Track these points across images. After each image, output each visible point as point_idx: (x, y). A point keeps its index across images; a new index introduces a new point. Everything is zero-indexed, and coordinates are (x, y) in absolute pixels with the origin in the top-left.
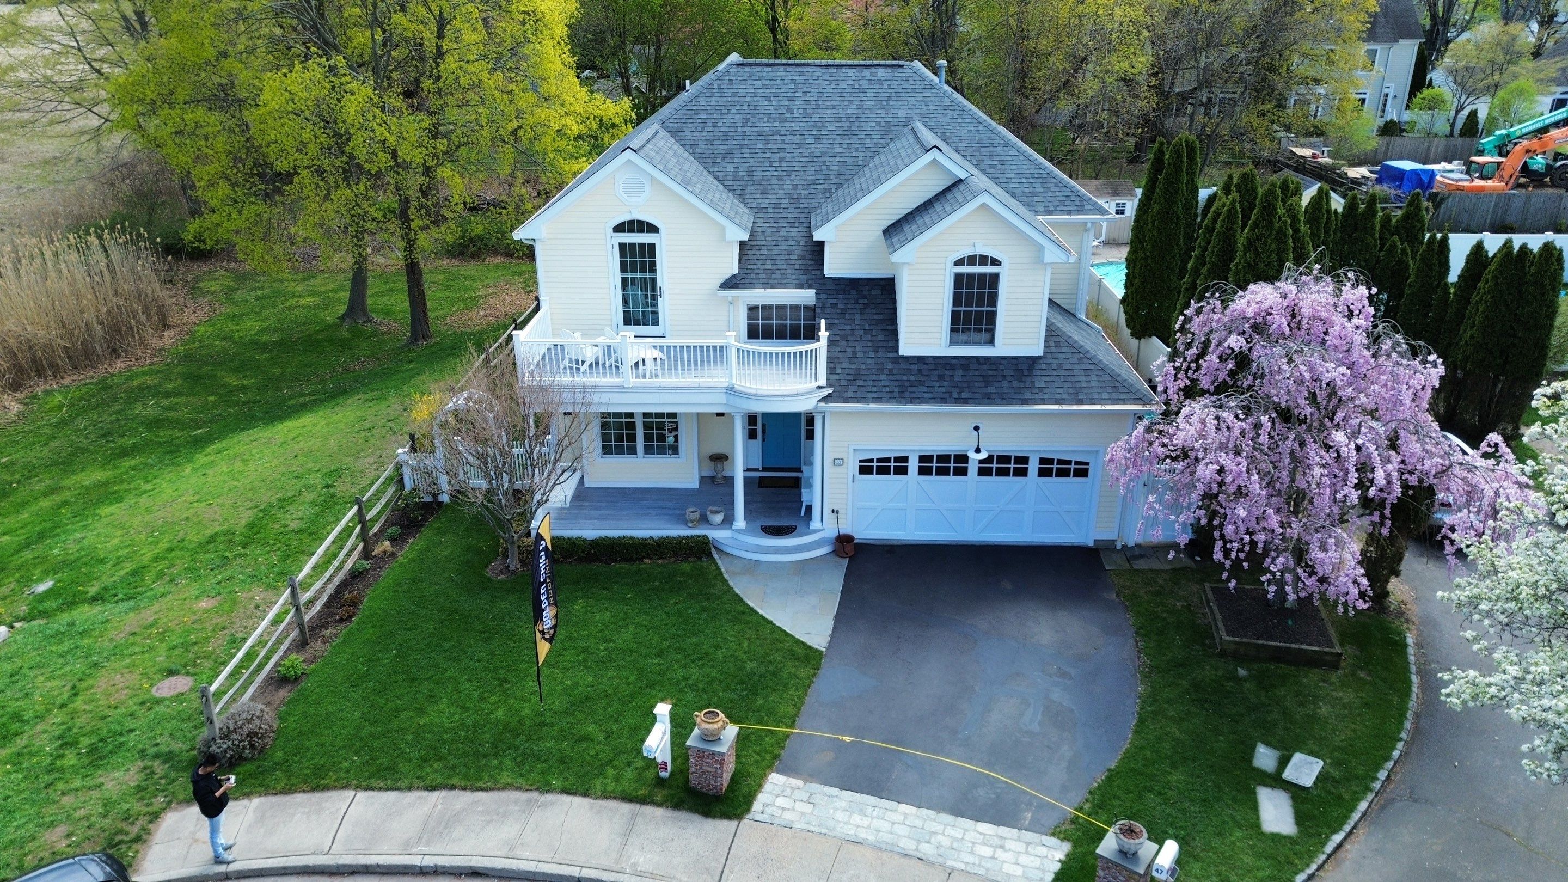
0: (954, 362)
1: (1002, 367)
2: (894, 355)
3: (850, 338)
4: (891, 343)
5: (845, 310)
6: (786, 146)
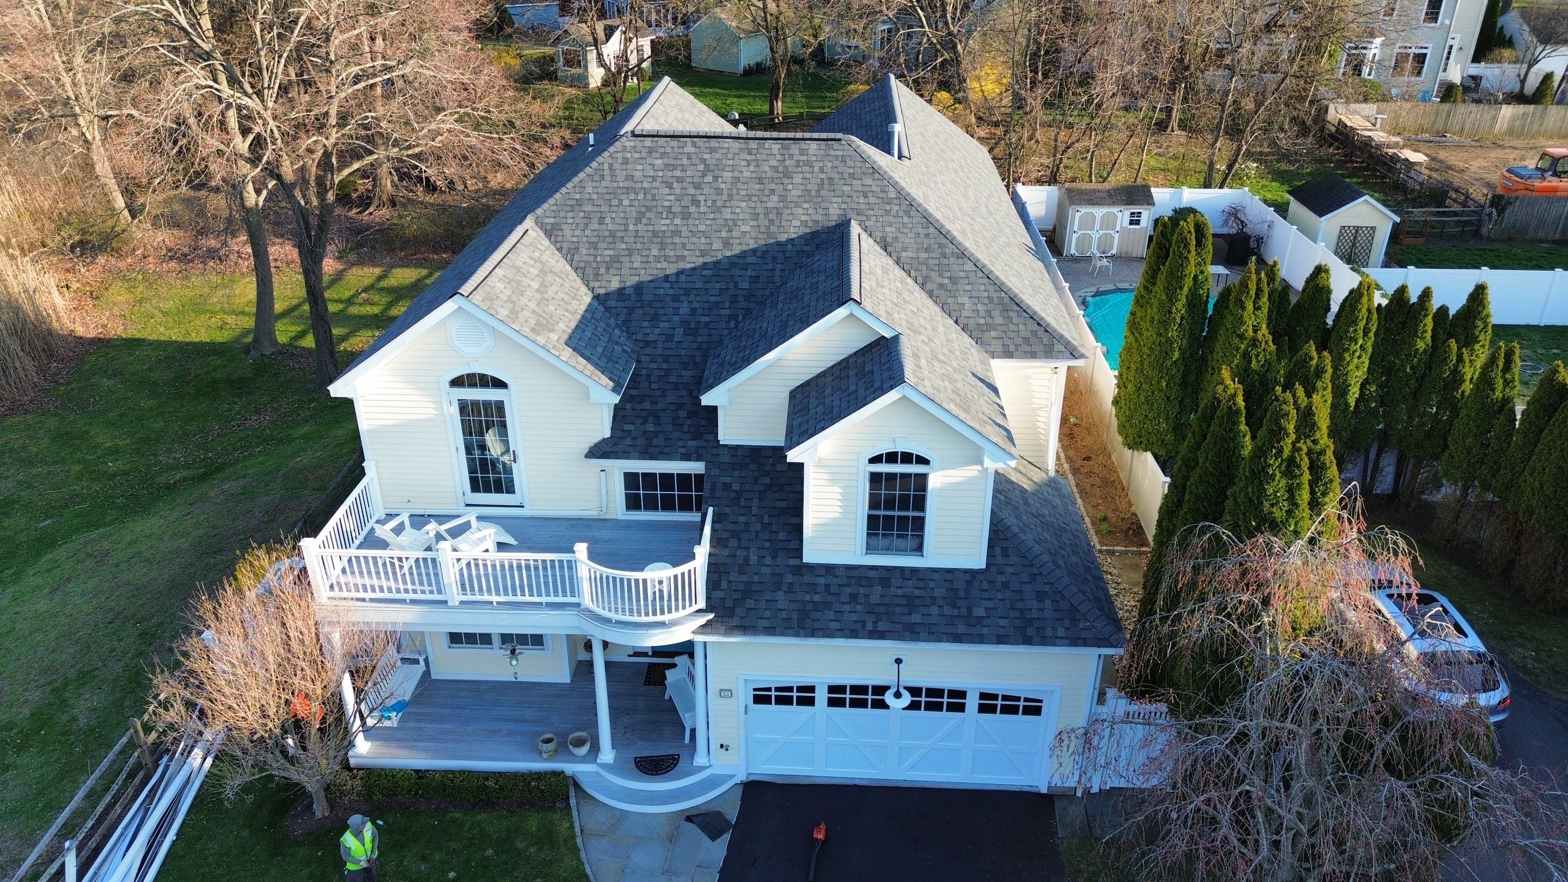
0: (872, 574)
1: (932, 584)
2: (796, 562)
3: (744, 535)
4: (793, 545)
5: (739, 494)
6: (686, 253)
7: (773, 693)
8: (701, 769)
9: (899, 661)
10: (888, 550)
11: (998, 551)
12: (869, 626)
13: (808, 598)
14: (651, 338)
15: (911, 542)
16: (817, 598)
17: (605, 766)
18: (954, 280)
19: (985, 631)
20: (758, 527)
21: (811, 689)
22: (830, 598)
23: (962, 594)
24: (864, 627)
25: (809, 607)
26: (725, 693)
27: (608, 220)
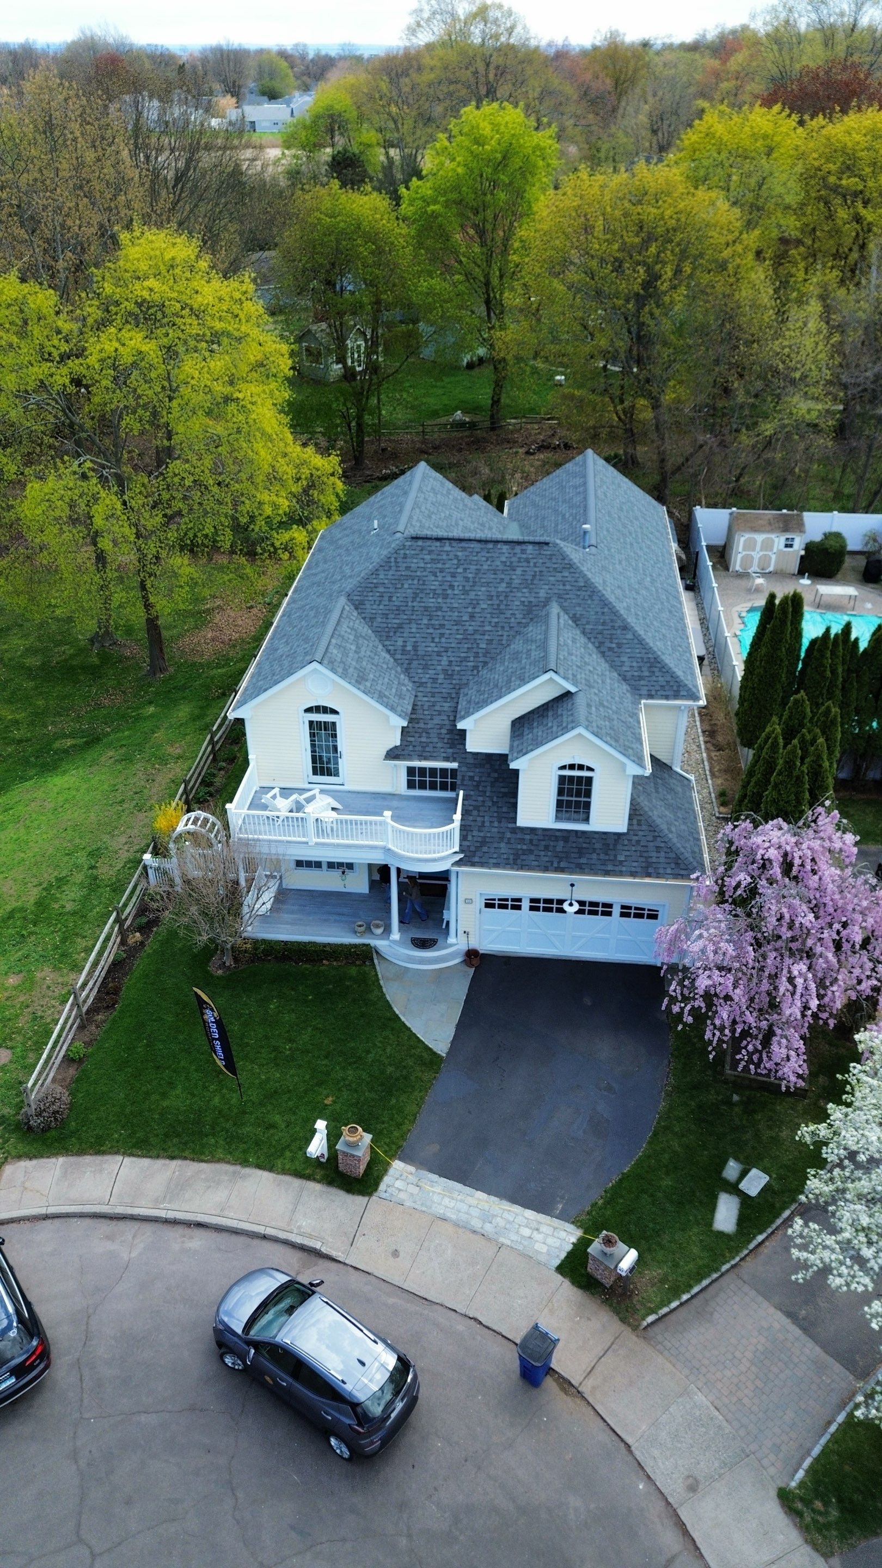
0: (558, 834)
1: (594, 841)
2: (513, 825)
3: (481, 808)
4: (512, 815)
5: (479, 782)
6: (446, 623)
7: (497, 902)
8: (451, 945)
9: (572, 885)
10: (569, 820)
11: (635, 822)
12: (555, 865)
13: (519, 847)
14: (424, 680)
15: (582, 816)
16: (525, 847)
17: (394, 942)
18: (619, 645)
19: (624, 869)
20: (490, 804)
21: (520, 900)
22: (532, 848)
23: (611, 847)
24: (552, 865)
25: (520, 852)
26: (468, 901)
27: (394, 599)
